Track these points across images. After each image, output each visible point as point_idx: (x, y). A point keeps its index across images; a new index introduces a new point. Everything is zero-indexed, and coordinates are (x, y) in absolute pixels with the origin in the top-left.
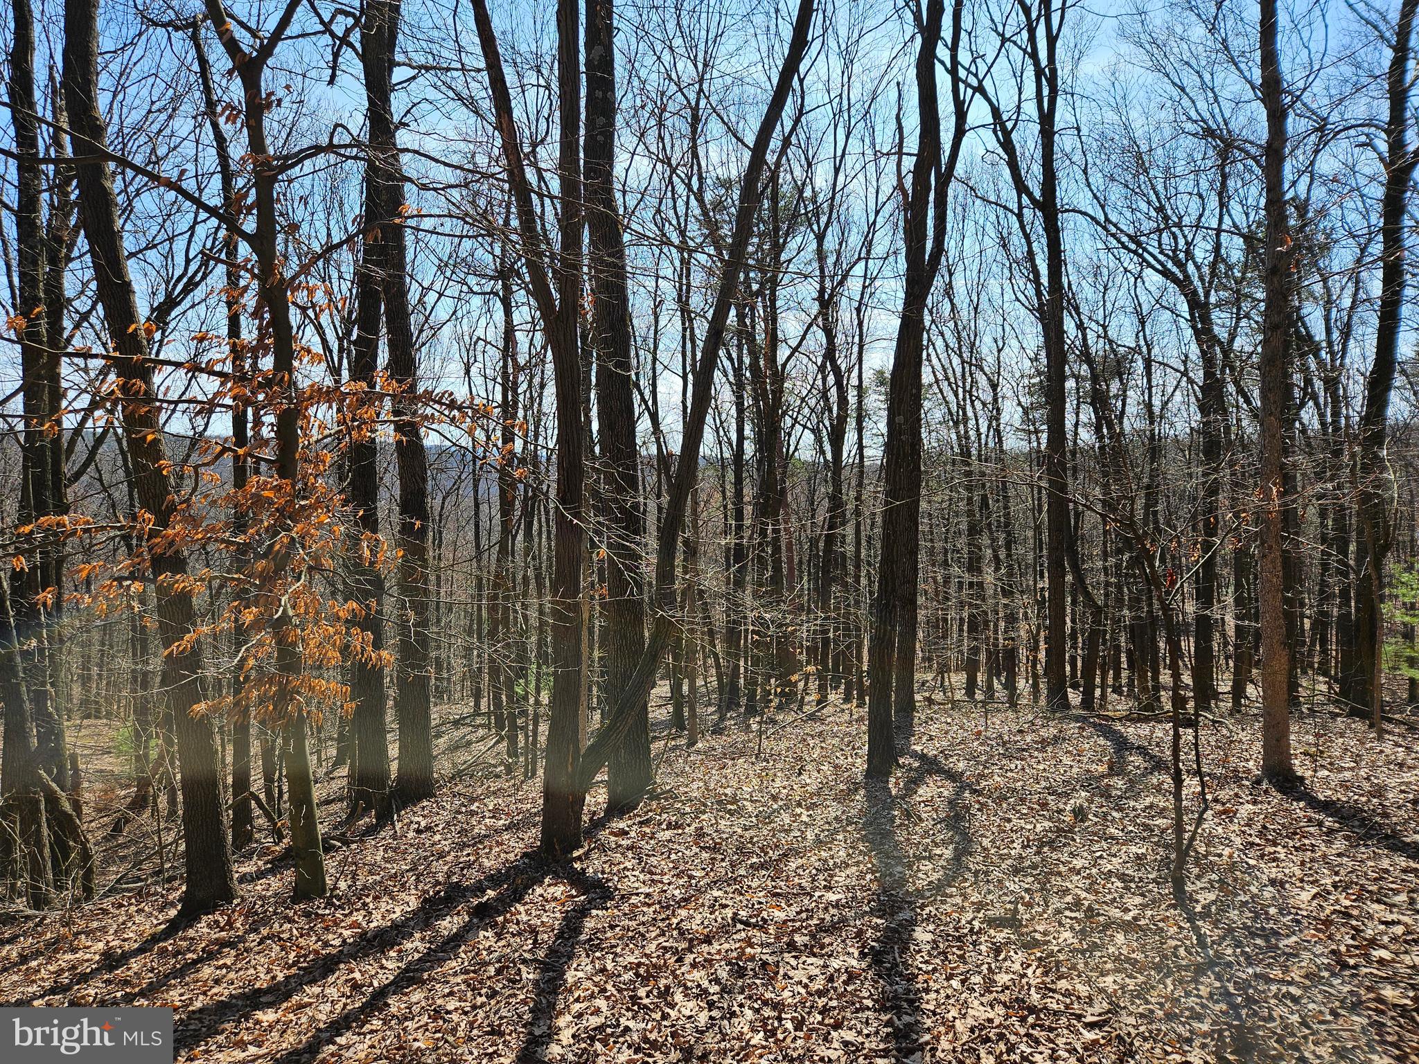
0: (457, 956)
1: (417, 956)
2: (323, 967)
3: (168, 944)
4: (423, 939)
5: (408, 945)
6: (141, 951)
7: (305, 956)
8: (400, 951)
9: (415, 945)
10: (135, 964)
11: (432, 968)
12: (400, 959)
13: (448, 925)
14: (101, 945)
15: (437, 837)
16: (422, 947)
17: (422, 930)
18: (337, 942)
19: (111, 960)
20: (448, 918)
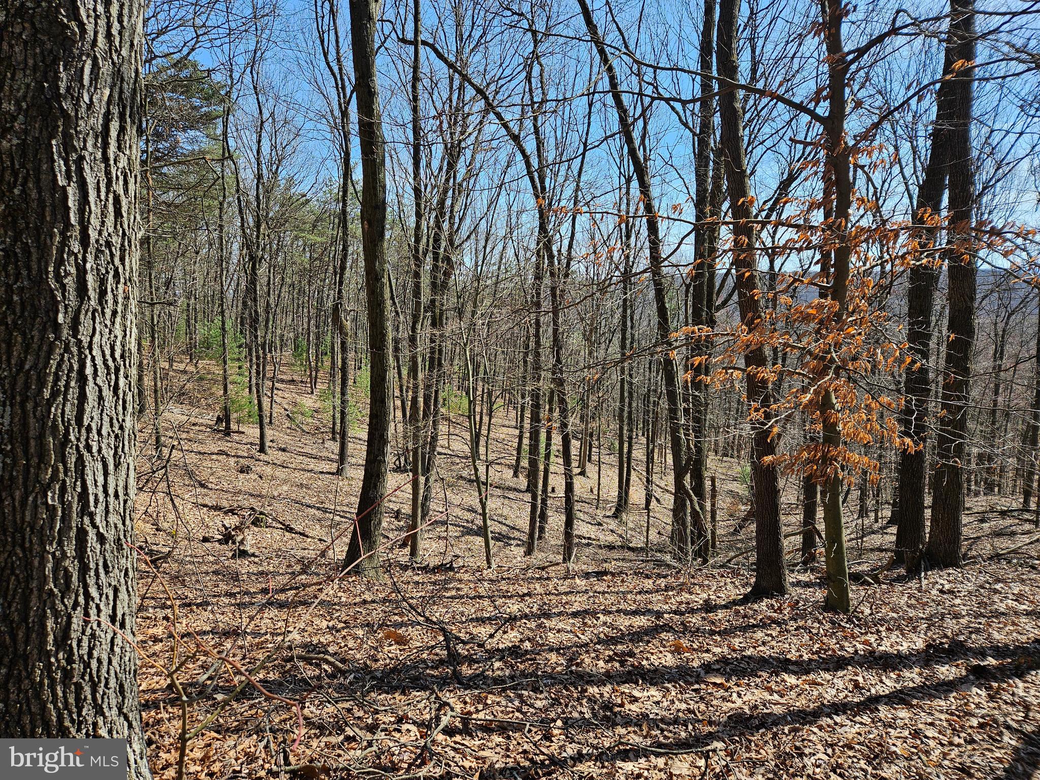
0: (946, 699)
1: (911, 685)
2: (837, 664)
3: (741, 608)
4: (920, 674)
5: (906, 673)
6: (725, 607)
7: (826, 651)
8: (899, 675)
9: (913, 677)
10: (721, 614)
11: (922, 698)
12: (897, 681)
13: (946, 672)
14: (705, 596)
15: (958, 601)
16: (918, 680)
17: (921, 667)
18: (851, 650)
19: (708, 607)
20: (947, 667)
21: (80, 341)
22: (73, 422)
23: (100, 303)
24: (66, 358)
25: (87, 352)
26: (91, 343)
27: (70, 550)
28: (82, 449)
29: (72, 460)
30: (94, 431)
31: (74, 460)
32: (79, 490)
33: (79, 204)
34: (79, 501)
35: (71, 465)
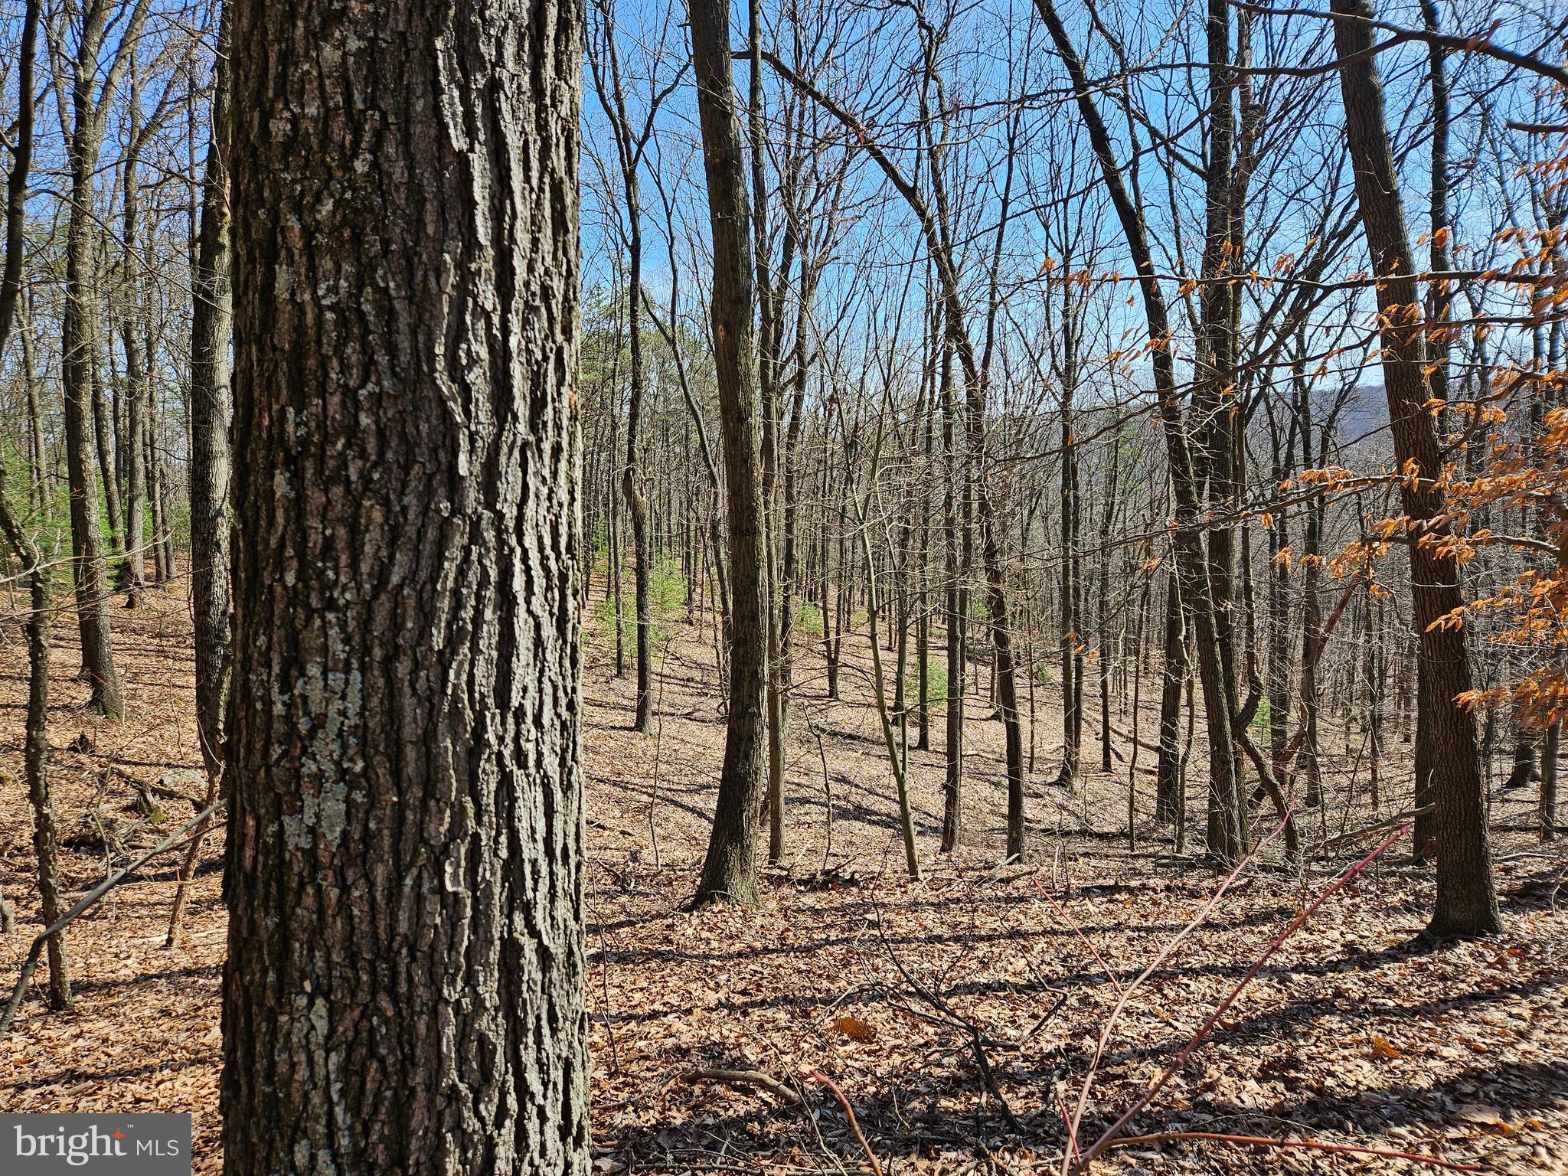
21: (500, 516)
22: (490, 701)
23: (533, 428)
24: (474, 557)
25: (513, 541)
26: (520, 519)
27: (489, 991)
28: (507, 761)
29: (490, 786)
30: (529, 719)
31: (493, 787)
32: (504, 853)
33: (492, 197)
34: (504, 879)
35: (489, 801)
